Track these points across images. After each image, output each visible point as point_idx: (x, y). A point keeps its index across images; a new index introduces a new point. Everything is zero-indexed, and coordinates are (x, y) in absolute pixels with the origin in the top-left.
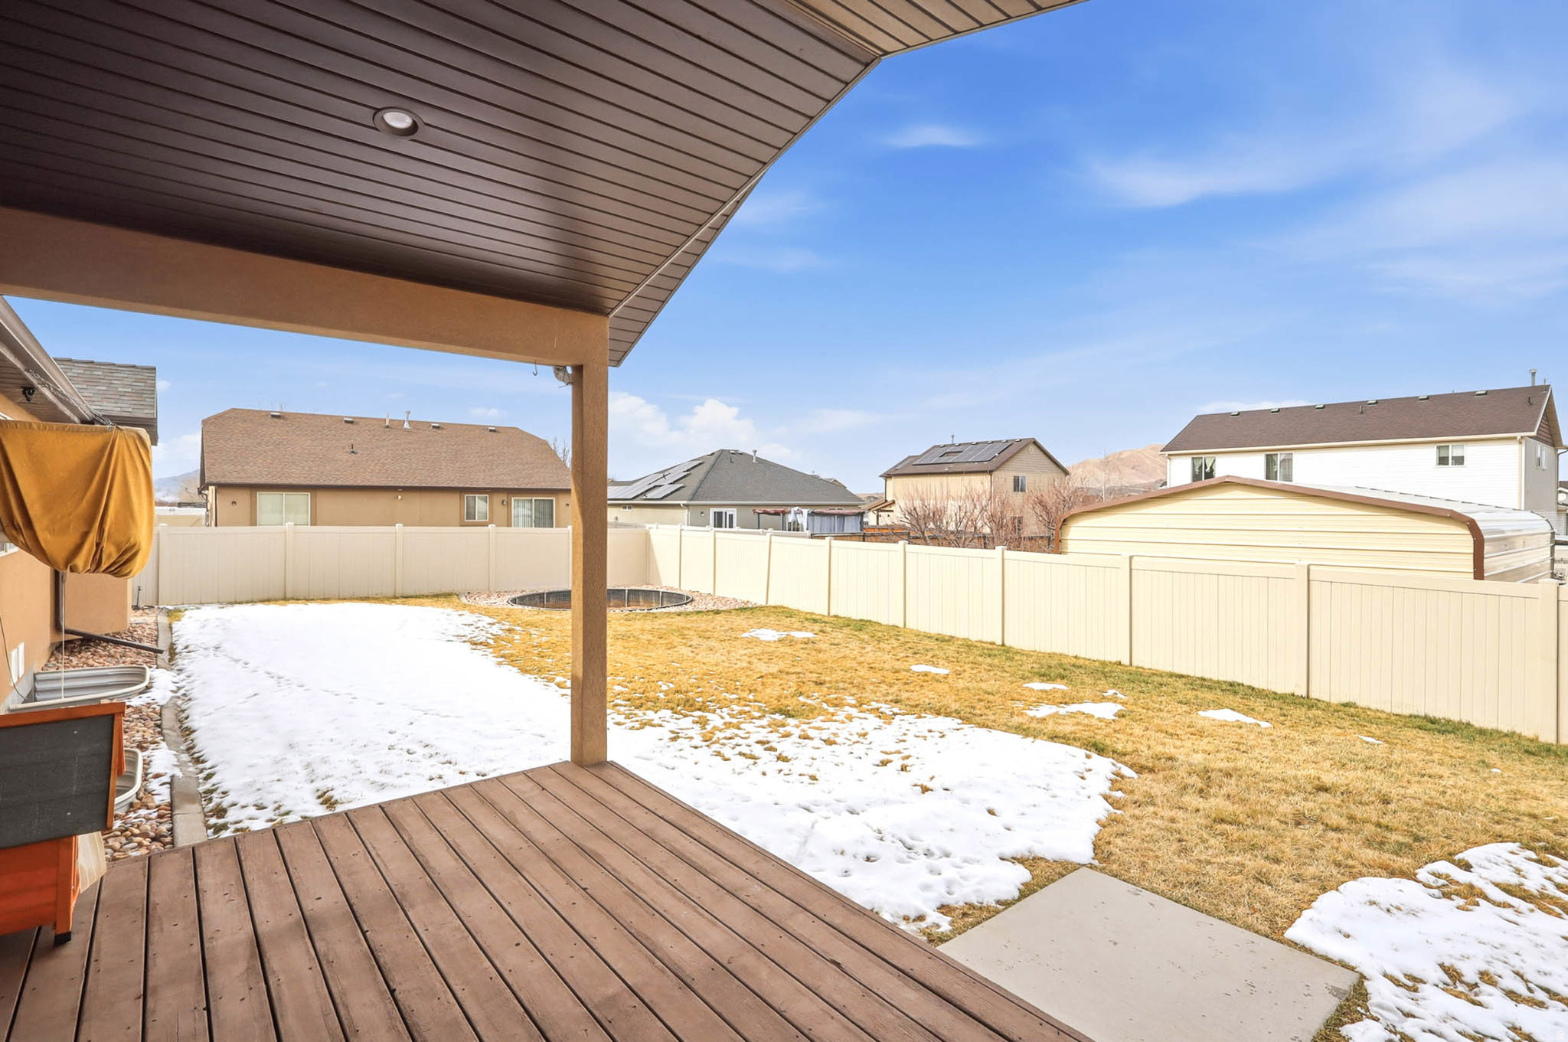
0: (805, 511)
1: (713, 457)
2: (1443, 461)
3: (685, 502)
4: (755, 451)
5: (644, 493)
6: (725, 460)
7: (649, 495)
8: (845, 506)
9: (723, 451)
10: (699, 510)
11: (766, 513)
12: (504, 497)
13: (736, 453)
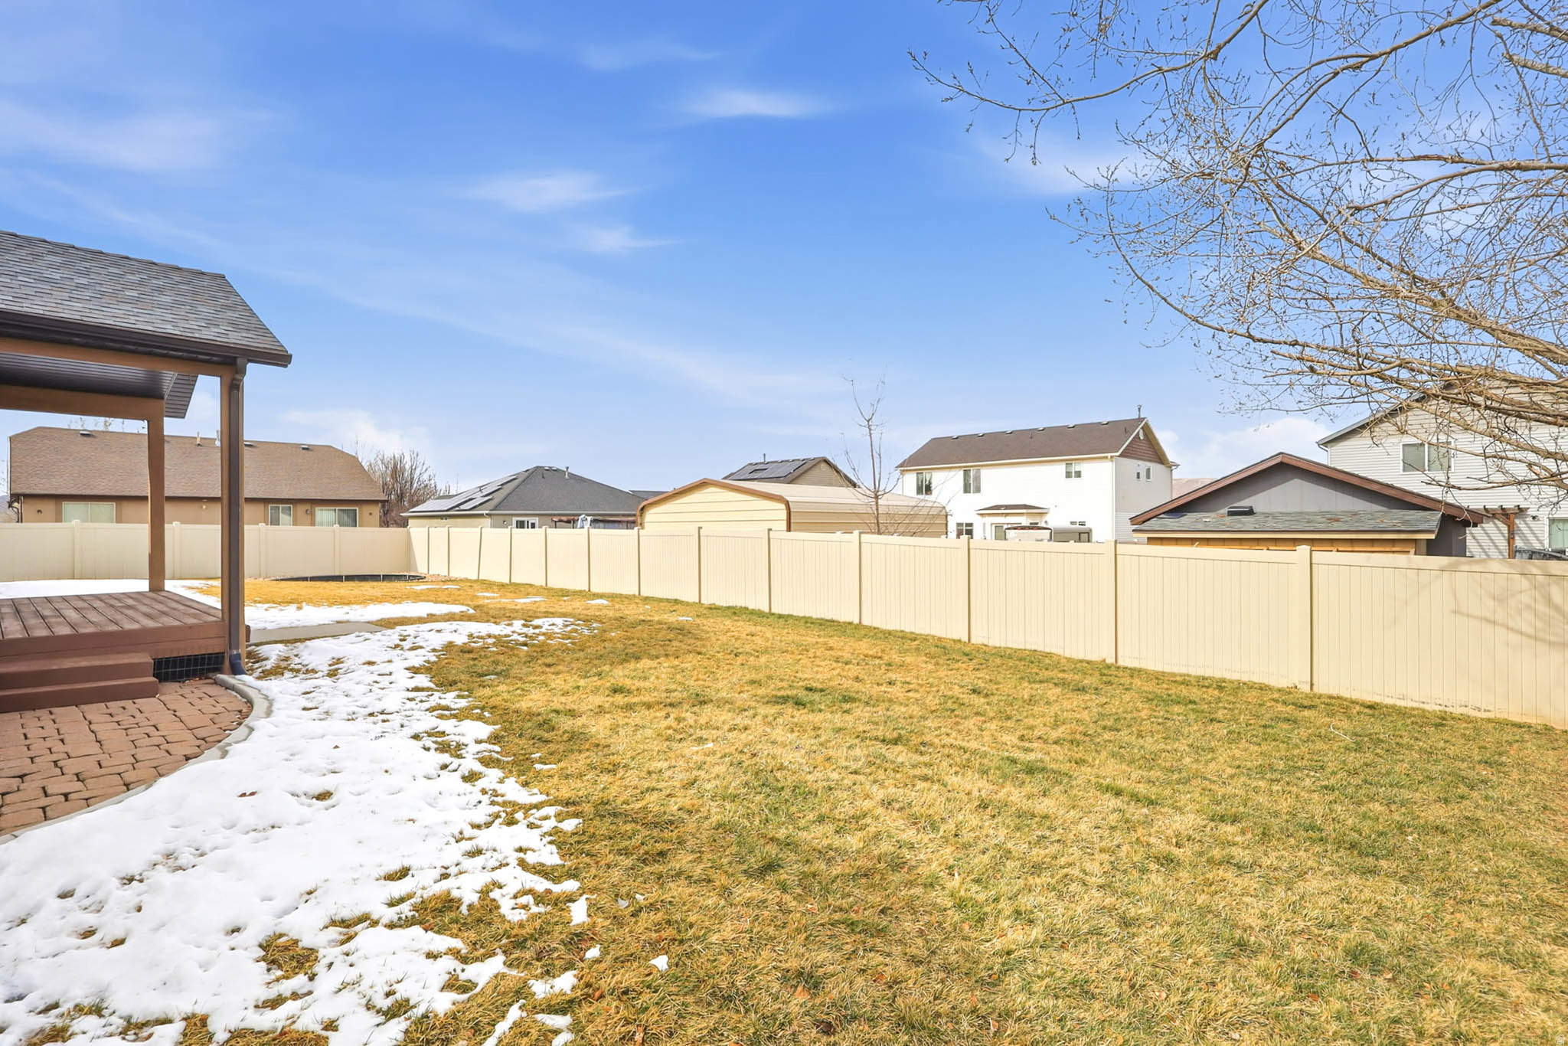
0: (589, 518)
1: (527, 474)
2: (1068, 475)
3: (487, 512)
4: (567, 468)
5: (458, 506)
6: (539, 475)
7: (462, 507)
8: (624, 515)
9: (538, 467)
10: (502, 519)
11: (560, 521)
12: (308, 507)
13: (550, 470)
